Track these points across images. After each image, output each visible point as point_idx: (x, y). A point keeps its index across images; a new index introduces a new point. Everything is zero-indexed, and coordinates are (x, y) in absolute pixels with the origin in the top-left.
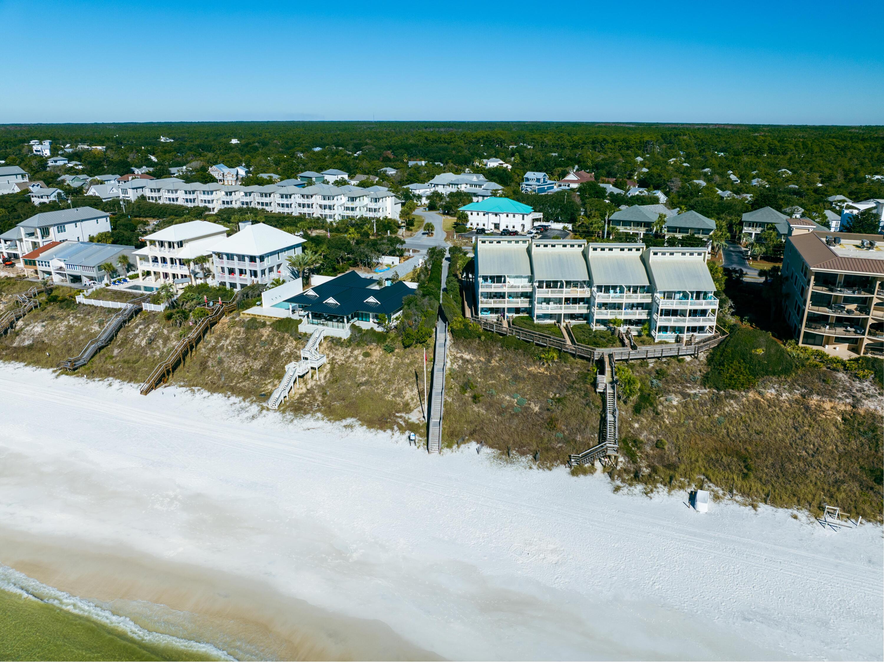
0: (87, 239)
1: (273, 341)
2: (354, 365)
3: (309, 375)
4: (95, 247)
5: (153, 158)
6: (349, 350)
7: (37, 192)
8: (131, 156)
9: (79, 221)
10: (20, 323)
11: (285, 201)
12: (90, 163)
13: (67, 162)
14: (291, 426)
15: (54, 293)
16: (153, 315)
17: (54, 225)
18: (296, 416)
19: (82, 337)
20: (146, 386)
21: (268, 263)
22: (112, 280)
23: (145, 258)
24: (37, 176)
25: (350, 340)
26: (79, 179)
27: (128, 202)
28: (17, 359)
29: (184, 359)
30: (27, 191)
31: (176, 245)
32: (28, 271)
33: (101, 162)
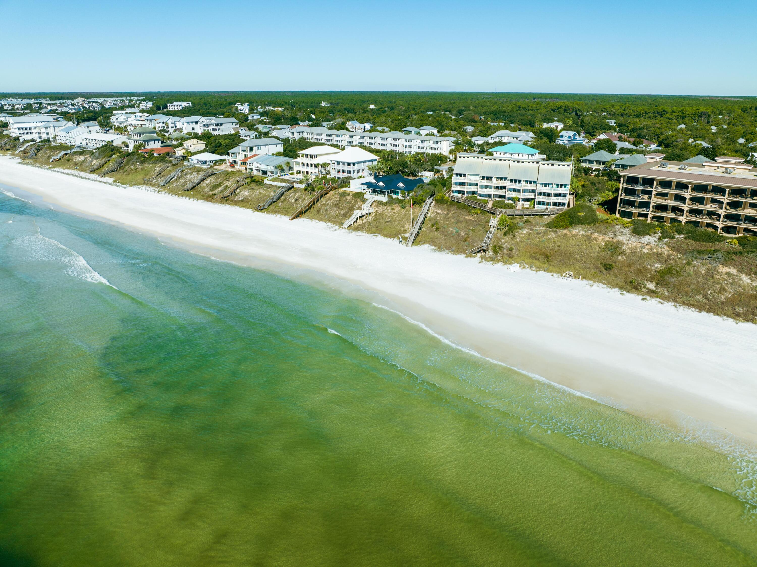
0: (271, 154)
1: (351, 202)
2: (386, 213)
3: (365, 217)
4: (275, 157)
5: (313, 116)
6: (386, 207)
7: (243, 134)
8: (299, 114)
9: (268, 145)
10: (238, 190)
11: (383, 142)
12: (274, 118)
13: (259, 117)
14: (351, 234)
15: (254, 178)
16: (299, 189)
17: (256, 146)
18: (354, 231)
19: (265, 197)
20: (291, 217)
21: (357, 167)
22: (282, 174)
23: (298, 164)
24: (243, 124)
25: (386, 203)
26: (267, 128)
27: (294, 140)
28: (236, 205)
29: (310, 208)
30: (238, 133)
31: (314, 157)
32: (242, 168)
33: (280, 118)
